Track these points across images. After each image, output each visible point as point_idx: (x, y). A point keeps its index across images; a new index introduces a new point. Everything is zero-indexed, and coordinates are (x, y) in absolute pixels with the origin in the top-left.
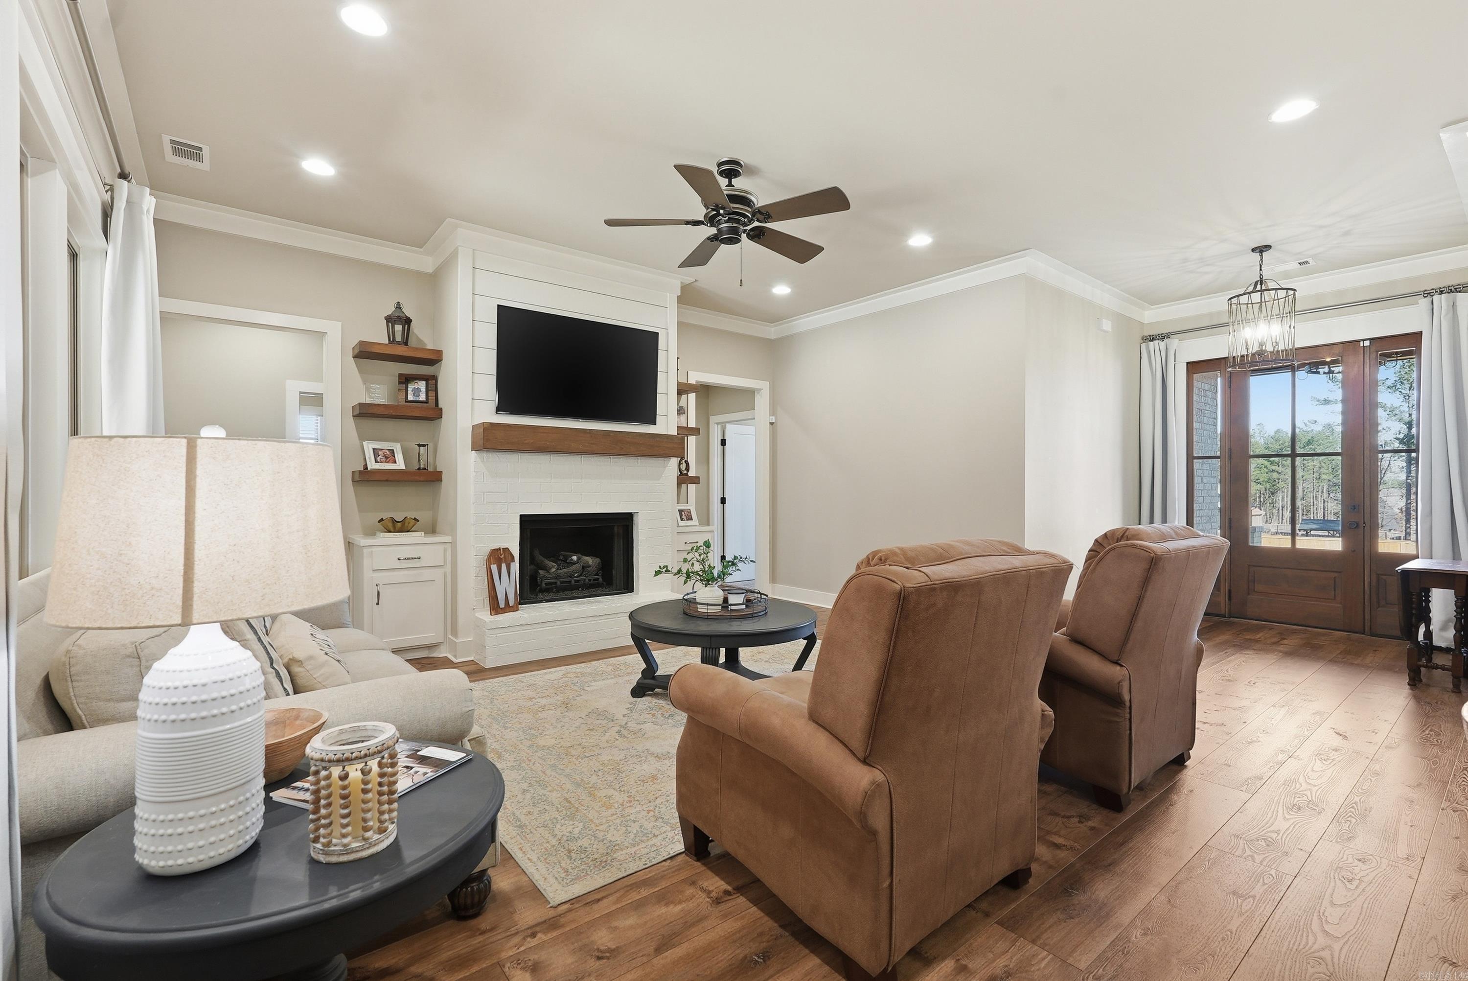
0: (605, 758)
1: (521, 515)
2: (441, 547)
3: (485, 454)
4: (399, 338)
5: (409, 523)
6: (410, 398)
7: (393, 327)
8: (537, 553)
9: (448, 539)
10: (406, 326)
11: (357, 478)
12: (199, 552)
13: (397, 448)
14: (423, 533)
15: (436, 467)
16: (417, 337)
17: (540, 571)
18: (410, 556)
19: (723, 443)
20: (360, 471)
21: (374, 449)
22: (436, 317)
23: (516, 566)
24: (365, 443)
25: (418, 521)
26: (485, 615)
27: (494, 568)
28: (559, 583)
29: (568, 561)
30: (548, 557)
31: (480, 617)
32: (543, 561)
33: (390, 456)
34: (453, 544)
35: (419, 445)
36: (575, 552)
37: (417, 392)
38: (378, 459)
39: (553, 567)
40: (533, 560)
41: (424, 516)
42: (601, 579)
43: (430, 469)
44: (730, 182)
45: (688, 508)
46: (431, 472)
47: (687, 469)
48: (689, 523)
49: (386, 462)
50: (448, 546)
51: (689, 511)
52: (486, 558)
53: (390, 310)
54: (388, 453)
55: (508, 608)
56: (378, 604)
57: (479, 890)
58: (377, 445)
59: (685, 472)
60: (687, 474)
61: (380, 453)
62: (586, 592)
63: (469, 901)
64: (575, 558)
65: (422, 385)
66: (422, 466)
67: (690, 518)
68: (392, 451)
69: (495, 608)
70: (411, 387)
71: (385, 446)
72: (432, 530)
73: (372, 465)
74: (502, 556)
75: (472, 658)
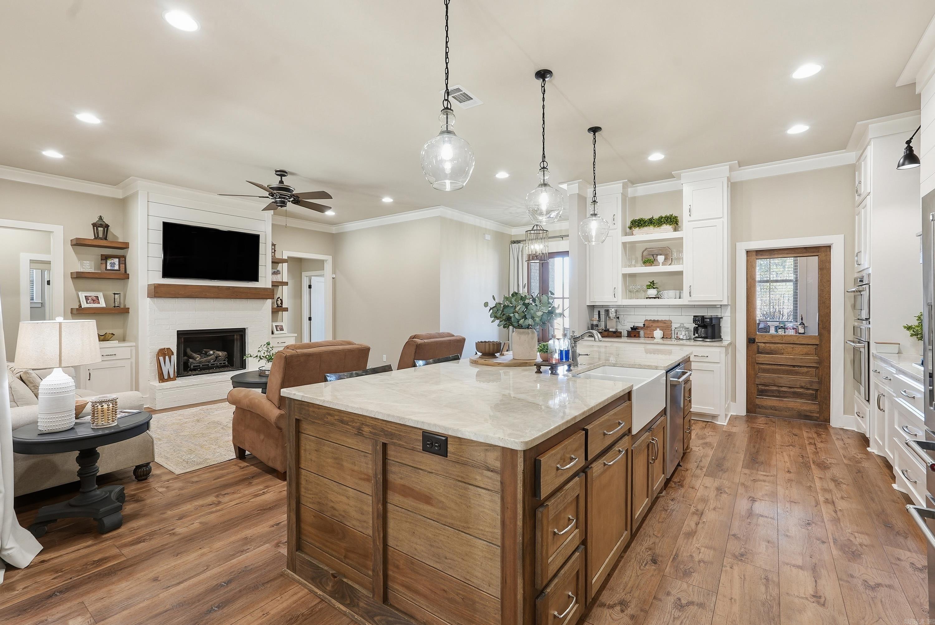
0: (212, 436)
1: (177, 331)
2: (129, 348)
3: (155, 300)
4: (101, 235)
5: (109, 336)
6: (109, 268)
7: (97, 229)
8: (188, 350)
9: (134, 344)
10: (106, 229)
11: (75, 312)
12: (63, 350)
13: (101, 295)
14: (117, 341)
15: (125, 306)
16: (113, 233)
17: (190, 360)
18: (109, 354)
19: (310, 287)
20: (77, 309)
21: (85, 296)
22: (125, 223)
23: (174, 358)
24: (80, 293)
25: (114, 335)
26: (156, 383)
27: (161, 358)
28: (201, 366)
29: (208, 354)
30: (195, 352)
31: (153, 384)
32: (192, 354)
33: (96, 300)
34: (137, 347)
35: (115, 294)
36: (212, 349)
37: (113, 264)
38: (88, 302)
39: (198, 357)
40: (185, 354)
41: (117, 332)
42: (227, 363)
43: (122, 306)
45: (281, 324)
46: (122, 308)
47: (282, 303)
48: (282, 332)
49: (93, 303)
50: (133, 348)
51: (282, 326)
52: (156, 353)
53: (95, 220)
54: (95, 298)
55: (169, 379)
56: (89, 380)
57: (146, 470)
58: (88, 294)
59: (280, 305)
60: (281, 307)
61: (89, 298)
62: (218, 370)
63: (142, 474)
64: (211, 352)
65: (116, 261)
66: (116, 305)
67: (282, 329)
68: (97, 297)
69: (162, 379)
70: (109, 262)
71: (93, 294)
72: (123, 339)
73: (84, 305)
74: (166, 352)
75: (148, 406)
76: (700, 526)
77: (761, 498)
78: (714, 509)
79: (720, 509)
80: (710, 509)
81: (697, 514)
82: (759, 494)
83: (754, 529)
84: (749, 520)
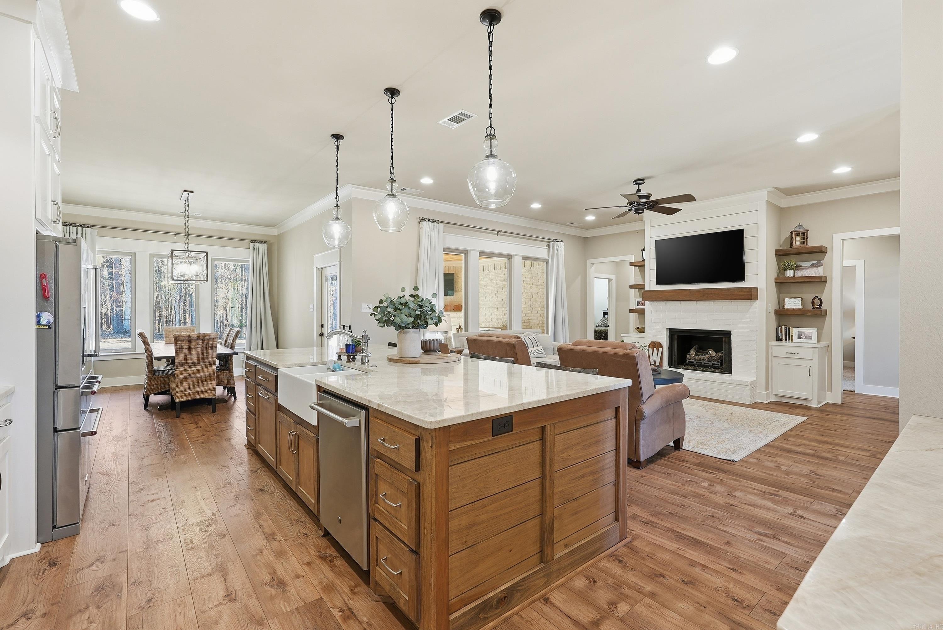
1: (668, 328)
3: (652, 302)
21: (638, 301)
23: (666, 351)
28: (695, 362)
33: (643, 303)
38: (639, 304)
45: (810, 330)
48: (807, 340)
51: (810, 333)
52: (649, 345)
59: (818, 306)
67: (809, 337)
76: (257, 526)
77: (221, 607)
78: (261, 551)
79: (257, 555)
80: (264, 548)
81: (271, 535)
82: (226, 609)
83: (210, 553)
84: (220, 560)
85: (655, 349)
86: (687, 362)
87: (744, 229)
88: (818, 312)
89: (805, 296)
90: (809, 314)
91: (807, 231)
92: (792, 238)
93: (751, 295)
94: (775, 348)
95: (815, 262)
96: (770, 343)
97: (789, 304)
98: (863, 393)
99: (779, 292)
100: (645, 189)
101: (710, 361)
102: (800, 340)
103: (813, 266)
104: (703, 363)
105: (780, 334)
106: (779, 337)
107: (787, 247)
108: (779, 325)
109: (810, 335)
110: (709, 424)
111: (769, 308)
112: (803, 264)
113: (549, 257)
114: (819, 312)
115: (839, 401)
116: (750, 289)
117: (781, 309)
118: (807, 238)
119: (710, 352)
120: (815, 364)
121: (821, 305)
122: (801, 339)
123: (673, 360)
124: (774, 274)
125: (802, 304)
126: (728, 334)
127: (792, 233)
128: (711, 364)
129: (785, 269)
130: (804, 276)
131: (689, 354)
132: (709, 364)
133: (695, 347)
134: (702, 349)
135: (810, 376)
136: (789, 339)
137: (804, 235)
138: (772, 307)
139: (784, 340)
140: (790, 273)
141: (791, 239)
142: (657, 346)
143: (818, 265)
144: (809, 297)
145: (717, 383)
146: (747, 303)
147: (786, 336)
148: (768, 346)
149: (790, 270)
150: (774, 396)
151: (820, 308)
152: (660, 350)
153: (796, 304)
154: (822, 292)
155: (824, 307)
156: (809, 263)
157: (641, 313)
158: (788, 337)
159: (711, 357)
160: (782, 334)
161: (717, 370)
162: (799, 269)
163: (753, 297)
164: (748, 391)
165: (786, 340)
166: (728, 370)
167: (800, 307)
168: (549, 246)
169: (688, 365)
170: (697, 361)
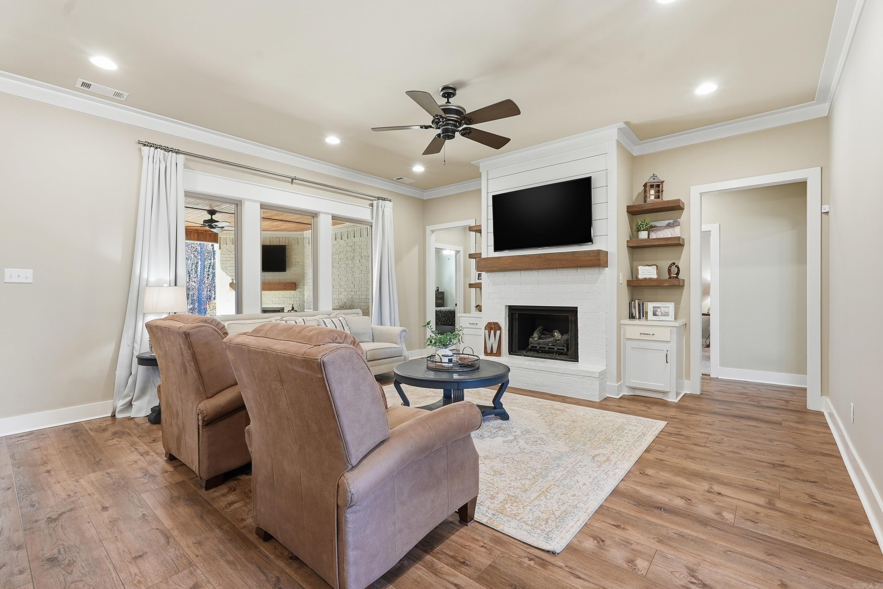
44: (448, 100)
85: (492, 332)
86: (530, 347)
87: (591, 177)
88: (675, 282)
89: (660, 263)
90: (666, 285)
91: (663, 182)
92: (645, 191)
93: (599, 260)
94: (627, 328)
95: (671, 221)
96: (623, 322)
97: (643, 273)
98: (719, 378)
99: (632, 259)
100: (455, 102)
101: (554, 346)
102: (655, 318)
103: (669, 226)
104: (547, 348)
105: (633, 310)
106: (632, 314)
107: (641, 202)
108: (632, 300)
109: (667, 311)
110: (538, 446)
111: (621, 278)
112: (658, 224)
113: (372, 219)
114: (677, 282)
115: (697, 392)
116: (599, 252)
117: (634, 279)
118: (662, 191)
119: (556, 334)
120: (672, 347)
121: (678, 274)
122: (656, 316)
123: (514, 345)
124: (625, 237)
125: (658, 273)
126: (574, 311)
127: (645, 186)
128: (556, 349)
129: (639, 230)
130: (658, 237)
131: (532, 338)
132: (553, 349)
133: (539, 328)
134: (547, 331)
135: (667, 362)
136: (643, 316)
137: (658, 187)
138: (624, 277)
139: (638, 318)
140: (643, 235)
141: (645, 193)
142: (495, 329)
143: (675, 224)
144: (665, 264)
145: (560, 375)
146: (595, 271)
147: (639, 312)
148: (619, 326)
149: (643, 230)
150: (627, 389)
151: (677, 277)
152: (498, 332)
153: (651, 273)
154: (679, 259)
155: (681, 276)
156: (665, 223)
157: (478, 286)
158: (643, 314)
159: (556, 340)
160: (635, 311)
161: (563, 357)
162: (654, 230)
163: (602, 262)
164: (596, 385)
165: (640, 318)
166: (575, 358)
167: (655, 276)
168: (372, 205)
169: (531, 350)
170: (540, 346)
